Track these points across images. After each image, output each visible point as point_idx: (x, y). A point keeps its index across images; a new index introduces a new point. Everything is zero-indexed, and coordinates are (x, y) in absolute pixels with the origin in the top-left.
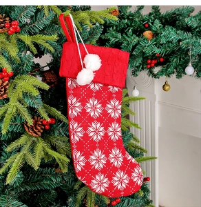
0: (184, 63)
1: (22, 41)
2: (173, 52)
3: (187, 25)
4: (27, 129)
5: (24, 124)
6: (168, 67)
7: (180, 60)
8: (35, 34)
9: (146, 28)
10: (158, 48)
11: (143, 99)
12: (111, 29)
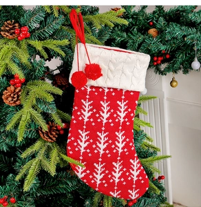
0: (190, 58)
1: (32, 47)
2: (179, 48)
3: (191, 21)
4: (42, 135)
5: (39, 130)
6: (174, 63)
7: (186, 56)
8: (45, 39)
9: (151, 26)
10: (164, 44)
11: (154, 98)
12: (116, 28)
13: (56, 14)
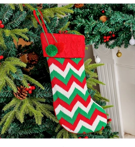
0: (129, 37)
2: (121, 30)
3: (129, 9)
4: (15, 95)
6: (117, 41)
7: (126, 35)
9: (103, 13)
10: (110, 28)
11: (102, 65)
12: (78, 16)
13: (22, 9)
